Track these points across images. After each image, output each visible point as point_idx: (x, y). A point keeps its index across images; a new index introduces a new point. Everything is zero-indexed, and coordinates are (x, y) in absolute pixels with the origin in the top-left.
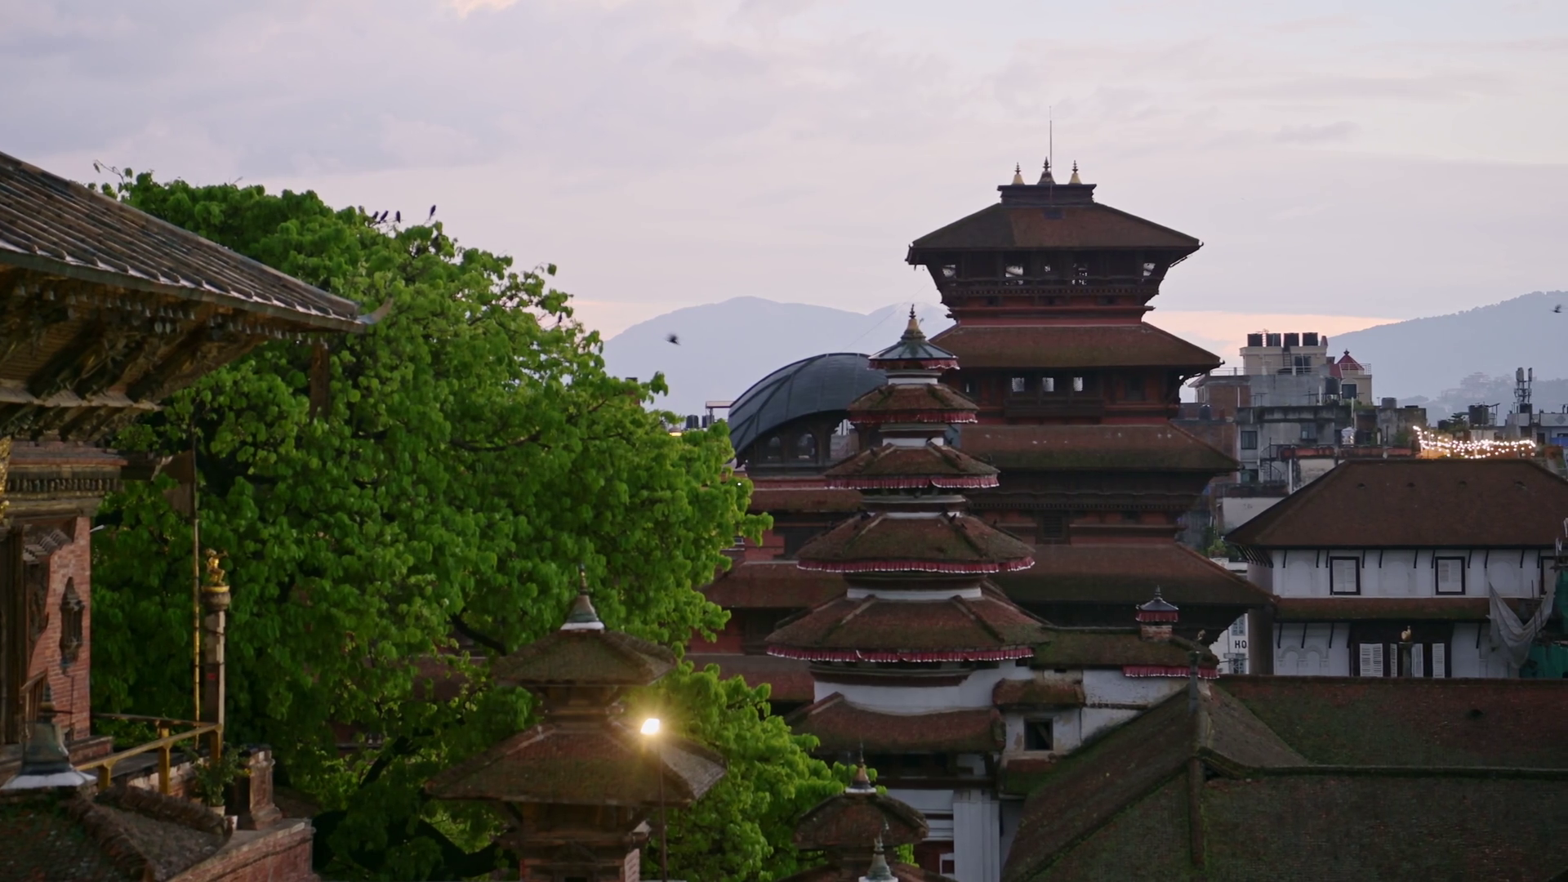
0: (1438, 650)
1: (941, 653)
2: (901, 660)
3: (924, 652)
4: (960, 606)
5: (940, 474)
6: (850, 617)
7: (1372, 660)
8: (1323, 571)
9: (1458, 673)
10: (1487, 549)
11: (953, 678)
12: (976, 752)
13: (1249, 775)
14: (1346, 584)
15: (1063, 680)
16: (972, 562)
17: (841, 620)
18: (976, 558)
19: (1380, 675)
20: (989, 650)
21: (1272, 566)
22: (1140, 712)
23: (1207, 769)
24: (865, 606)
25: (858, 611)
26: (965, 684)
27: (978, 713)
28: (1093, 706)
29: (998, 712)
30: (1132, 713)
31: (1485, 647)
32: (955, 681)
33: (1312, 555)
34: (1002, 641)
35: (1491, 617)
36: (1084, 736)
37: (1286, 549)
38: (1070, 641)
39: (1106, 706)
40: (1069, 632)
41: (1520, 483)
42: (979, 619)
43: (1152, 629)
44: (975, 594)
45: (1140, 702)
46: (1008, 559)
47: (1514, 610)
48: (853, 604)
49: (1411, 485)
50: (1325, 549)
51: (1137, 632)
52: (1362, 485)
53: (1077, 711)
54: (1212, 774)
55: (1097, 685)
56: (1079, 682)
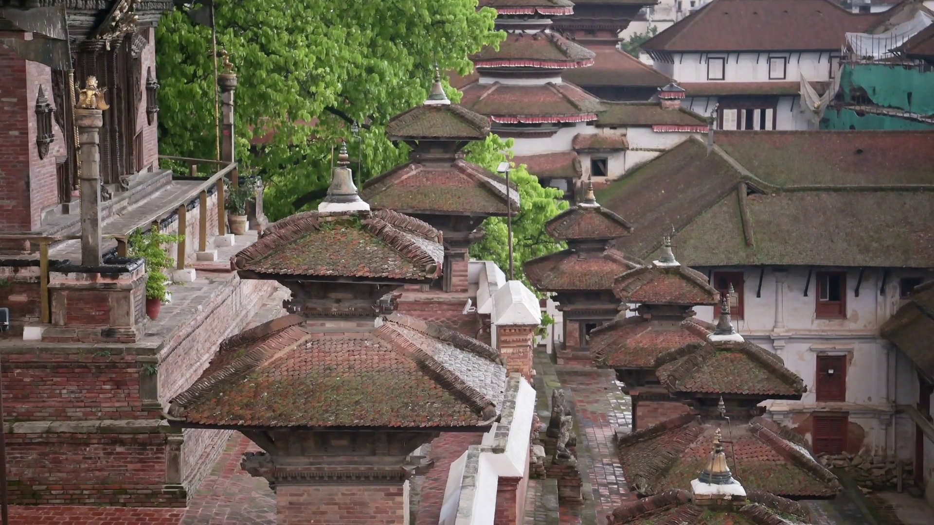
0: (769, 112)
1: (544, 117)
2: (519, 122)
3: (533, 116)
4: (552, 89)
5: (541, 6)
6: (485, 95)
7: (730, 120)
8: (703, 65)
9: (780, 127)
10: (800, 52)
11: (549, 133)
12: (562, 178)
13: (774, 192)
14: (716, 73)
15: (615, 134)
16: (563, 61)
17: (479, 97)
18: (564, 59)
19: (734, 128)
20: (572, 116)
21: (673, 62)
22: (661, 153)
23: (748, 188)
24: (493, 89)
25: (490, 92)
26: (555, 136)
27: (563, 154)
28: (633, 150)
29: (576, 153)
30: (656, 154)
31: (795, 110)
32: (549, 134)
33: (697, 56)
34: (580, 110)
35: (801, 93)
36: (626, 168)
37: (682, 53)
38: (620, 109)
39: (641, 149)
40: (618, 104)
41: (819, 12)
42: (565, 96)
43: (669, 103)
44: (558, 81)
45: (662, 147)
46: (582, 59)
47: (815, 88)
48: (485, 87)
49: (755, 13)
50: (706, 53)
51: (659, 104)
52: (726, 13)
53: (623, 152)
54: (751, 191)
55: (636, 137)
56: (625, 135)
